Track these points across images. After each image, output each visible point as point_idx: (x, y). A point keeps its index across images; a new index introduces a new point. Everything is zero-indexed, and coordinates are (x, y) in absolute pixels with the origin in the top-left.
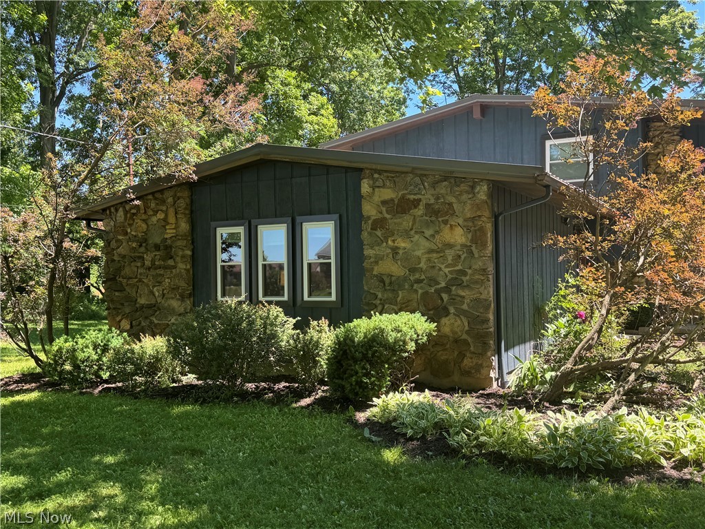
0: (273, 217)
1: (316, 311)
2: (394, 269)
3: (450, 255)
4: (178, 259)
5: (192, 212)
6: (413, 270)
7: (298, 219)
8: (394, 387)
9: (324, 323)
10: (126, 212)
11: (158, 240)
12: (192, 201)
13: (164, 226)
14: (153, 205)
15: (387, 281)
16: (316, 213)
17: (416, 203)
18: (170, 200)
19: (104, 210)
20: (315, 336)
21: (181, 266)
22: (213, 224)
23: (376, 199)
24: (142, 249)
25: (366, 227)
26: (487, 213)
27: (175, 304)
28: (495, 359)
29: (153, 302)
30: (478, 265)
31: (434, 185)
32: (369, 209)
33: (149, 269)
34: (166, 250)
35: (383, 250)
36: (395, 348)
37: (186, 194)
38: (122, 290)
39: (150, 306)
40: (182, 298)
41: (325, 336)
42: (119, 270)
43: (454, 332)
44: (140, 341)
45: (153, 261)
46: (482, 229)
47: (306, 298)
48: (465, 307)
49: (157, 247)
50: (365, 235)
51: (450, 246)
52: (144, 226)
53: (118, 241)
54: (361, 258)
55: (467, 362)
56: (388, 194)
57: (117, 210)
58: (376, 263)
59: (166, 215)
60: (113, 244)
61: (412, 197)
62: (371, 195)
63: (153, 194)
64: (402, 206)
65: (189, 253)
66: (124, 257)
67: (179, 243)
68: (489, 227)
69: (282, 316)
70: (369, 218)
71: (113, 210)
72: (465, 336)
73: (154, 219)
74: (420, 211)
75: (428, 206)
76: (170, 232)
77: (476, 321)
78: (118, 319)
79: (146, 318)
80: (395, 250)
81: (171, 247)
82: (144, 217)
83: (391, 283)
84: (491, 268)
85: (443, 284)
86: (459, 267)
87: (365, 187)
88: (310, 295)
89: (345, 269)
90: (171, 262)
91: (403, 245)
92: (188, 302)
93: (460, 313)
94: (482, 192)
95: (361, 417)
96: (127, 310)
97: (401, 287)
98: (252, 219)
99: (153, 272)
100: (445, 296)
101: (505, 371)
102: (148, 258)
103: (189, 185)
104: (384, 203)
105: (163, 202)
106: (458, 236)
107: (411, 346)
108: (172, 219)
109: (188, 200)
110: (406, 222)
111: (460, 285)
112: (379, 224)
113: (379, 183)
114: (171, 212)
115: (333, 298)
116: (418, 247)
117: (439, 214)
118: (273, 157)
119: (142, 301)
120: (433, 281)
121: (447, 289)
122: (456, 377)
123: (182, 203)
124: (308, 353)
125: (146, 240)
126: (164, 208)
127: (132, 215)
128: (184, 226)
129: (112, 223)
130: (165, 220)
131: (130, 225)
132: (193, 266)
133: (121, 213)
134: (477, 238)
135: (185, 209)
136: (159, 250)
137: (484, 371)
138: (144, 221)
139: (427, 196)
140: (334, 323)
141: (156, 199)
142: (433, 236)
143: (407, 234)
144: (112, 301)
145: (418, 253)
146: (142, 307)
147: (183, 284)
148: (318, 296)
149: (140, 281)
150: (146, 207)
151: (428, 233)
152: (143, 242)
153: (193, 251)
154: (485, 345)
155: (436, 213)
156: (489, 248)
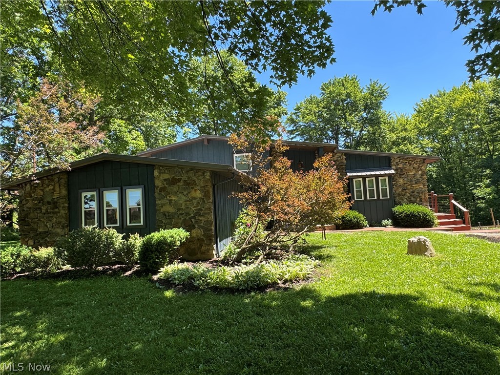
0: (112, 187)
1: (133, 230)
2: (171, 209)
3: (195, 202)
4: (61, 208)
5: (68, 185)
6: (179, 210)
7: (124, 188)
8: (171, 262)
9: (137, 235)
10: (31, 186)
11: (49, 199)
12: (68, 180)
13: (53, 193)
14: (47, 182)
15: (167, 215)
16: (133, 185)
17: (179, 180)
18: (56, 180)
19: (18, 185)
20: (133, 242)
21: (62, 212)
22: (80, 191)
23: (161, 178)
24: (41, 204)
25: (157, 191)
26: (210, 184)
27: (59, 230)
28: (215, 246)
29: (47, 230)
30: (207, 206)
31: (187, 172)
32: (158, 183)
33: (44, 214)
34: (54, 204)
35: (165, 201)
36: (171, 245)
37: (65, 176)
38: (29, 225)
39: (45, 233)
40: (63, 227)
41: (137, 241)
42: (27, 215)
43: (197, 236)
44: (39, 250)
45: (47, 210)
46: (208, 191)
47: (128, 224)
48: (202, 224)
49: (49, 203)
50: (156, 194)
51: (195, 198)
52: (42, 193)
53: (26, 200)
54: (155, 205)
55: (203, 248)
56: (167, 176)
57: (26, 185)
58: (162, 207)
59: (54, 187)
60: (24, 202)
61: (177, 177)
62: (159, 177)
63: (47, 177)
64: (173, 182)
65: (67, 205)
66: (30, 208)
67: (61, 201)
68: (211, 190)
69: (116, 234)
70: (158, 187)
71: (23, 185)
72: (202, 237)
73: (47, 189)
74: (181, 184)
75: (185, 181)
76: (56, 195)
77: (207, 230)
78: (26, 240)
79: (43, 238)
80: (170, 201)
81: (57, 203)
82: (42, 188)
83: (169, 216)
84: (212, 208)
85: (192, 215)
86: (199, 208)
87: (156, 173)
88: (130, 223)
89: (147, 210)
90: (57, 210)
91: (174, 198)
92: (66, 230)
93: (200, 227)
94: (208, 175)
95: (155, 277)
96: (32, 235)
97: (173, 217)
98: (100, 188)
99: (47, 215)
100: (193, 220)
101: (219, 251)
102: (44, 209)
103: (65, 172)
104: (165, 180)
105: (53, 180)
106: (198, 194)
107: (178, 243)
108: (57, 189)
109: (66, 180)
110: (175, 188)
111: (200, 215)
112: (163, 189)
113: (163, 171)
114: (57, 186)
115: (142, 224)
116: (181, 199)
117: (190, 185)
118: (111, 159)
119: (40, 230)
120: (188, 214)
121: (194, 217)
122: (199, 255)
123: (63, 181)
124: (129, 250)
125: (42, 200)
126: (53, 184)
127: (35, 187)
128: (64, 192)
129: (23, 192)
130: (53, 189)
131: (34, 192)
132: (69, 212)
133: (28, 186)
134: (206, 195)
135: (65, 184)
136: (50, 204)
137: (210, 252)
138: (42, 190)
139: (184, 177)
140: (142, 235)
141: (48, 179)
142: (187, 194)
143: (176, 194)
144: (23, 231)
145: (181, 202)
146: (40, 233)
147: (63, 220)
148: (135, 223)
149: (39, 220)
150: (43, 183)
151: (185, 193)
152: (41, 200)
153: (69, 204)
154: (211, 240)
155: (188, 184)
156: (212, 199)
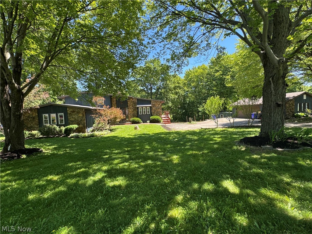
0: (54, 113)
1: (62, 125)
2: (73, 119)
3: (80, 117)
6: (75, 119)
7: (57, 113)
8: (73, 133)
9: (63, 127)
15: (72, 121)
16: (60, 112)
18: (34, 110)
20: (62, 129)
21: (37, 120)
22: (42, 114)
24: (29, 118)
26: (84, 112)
27: (36, 126)
28: (86, 129)
29: (31, 126)
30: (84, 118)
31: (77, 109)
32: (69, 112)
34: (34, 118)
35: (71, 117)
36: (73, 129)
37: (37, 109)
40: (37, 125)
43: (81, 127)
44: (32, 132)
45: (31, 120)
46: (84, 114)
49: (31, 118)
50: (68, 115)
51: (80, 116)
52: (29, 115)
54: (68, 118)
55: (83, 130)
56: (71, 110)
58: (70, 119)
61: (74, 110)
65: (38, 118)
67: (36, 117)
68: (85, 114)
69: (56, 127)
74: (76, 112)
76: (34, 115)
77: (84, 125)
80: (73, 117)
84: (85, 119)
86: (81, 119)
87: (68, 109)
88: (60, 123)
89: (66, 120)
90: (34, 120)
93: (82, 124)
94: (84, 110)
95: (69, 137)
97: (74, 122)
98: (49, 113)
101: (88, 130)
105: (32, 111)
106: (81, 115)
107: (75, 129)
108: (34, 113)
110: (74, 114)
111: (82, 121)
112: (70, 114)
115: (64, 123)
116: (76, 117)
117: (78, 113)
119: (29, 126)
120: (78, 121)
121: (80, 122)
124: (61, 131)
128: (37, 114)
131: (25, 114)
132: (39, 120)
134: (83, 115)
135: (37, 112)
139: (77, 110)
143: (74, 115)
147: (37, 123)
148: (62, 123)
151: (77, 115)
155: (78, 112)
156: (85, 116)
